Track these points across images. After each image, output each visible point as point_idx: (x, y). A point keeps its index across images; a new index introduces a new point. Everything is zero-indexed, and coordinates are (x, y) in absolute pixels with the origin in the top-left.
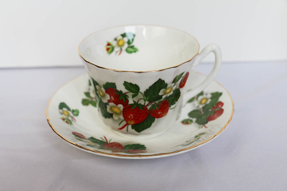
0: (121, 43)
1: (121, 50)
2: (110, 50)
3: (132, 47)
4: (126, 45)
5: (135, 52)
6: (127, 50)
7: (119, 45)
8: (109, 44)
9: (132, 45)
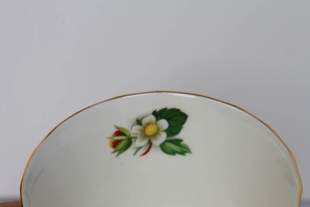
0: (150, 130)
1: (150, 145)
2: (120, 146)
3: (178, 142)
4: (163, 137)
5: (183, 153)
6: (163, 147)
7: (144, 135)
8: (119, 133)
9: (178, 137)
